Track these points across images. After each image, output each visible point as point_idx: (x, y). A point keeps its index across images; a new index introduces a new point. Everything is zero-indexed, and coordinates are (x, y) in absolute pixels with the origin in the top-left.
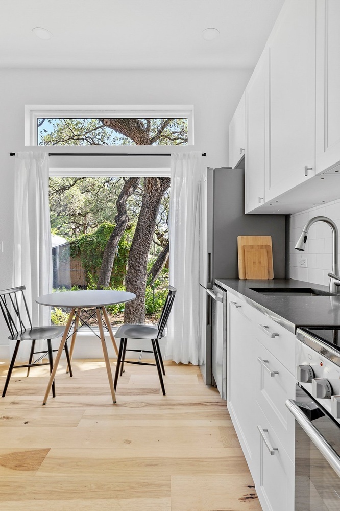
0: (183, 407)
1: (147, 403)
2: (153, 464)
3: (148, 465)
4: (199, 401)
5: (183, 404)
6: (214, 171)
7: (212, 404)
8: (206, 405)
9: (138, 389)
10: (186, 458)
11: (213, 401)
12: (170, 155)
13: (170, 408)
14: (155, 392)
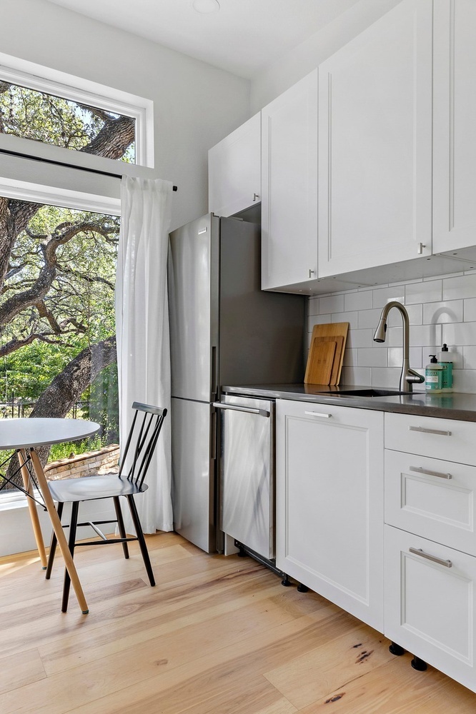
0: (200, 591)
1: (140, 604)
2: (225, 672)
3: (221, 677)
4: (216, 577)
5: (196, 588)
6: (220, 220)
7: (237, 574)
8: (228, 579)
9: (106, 589)
10: (263, 648)
11: (234, 571)
12: (120, 177)
13: (183, 599)
14: (137, 584)
